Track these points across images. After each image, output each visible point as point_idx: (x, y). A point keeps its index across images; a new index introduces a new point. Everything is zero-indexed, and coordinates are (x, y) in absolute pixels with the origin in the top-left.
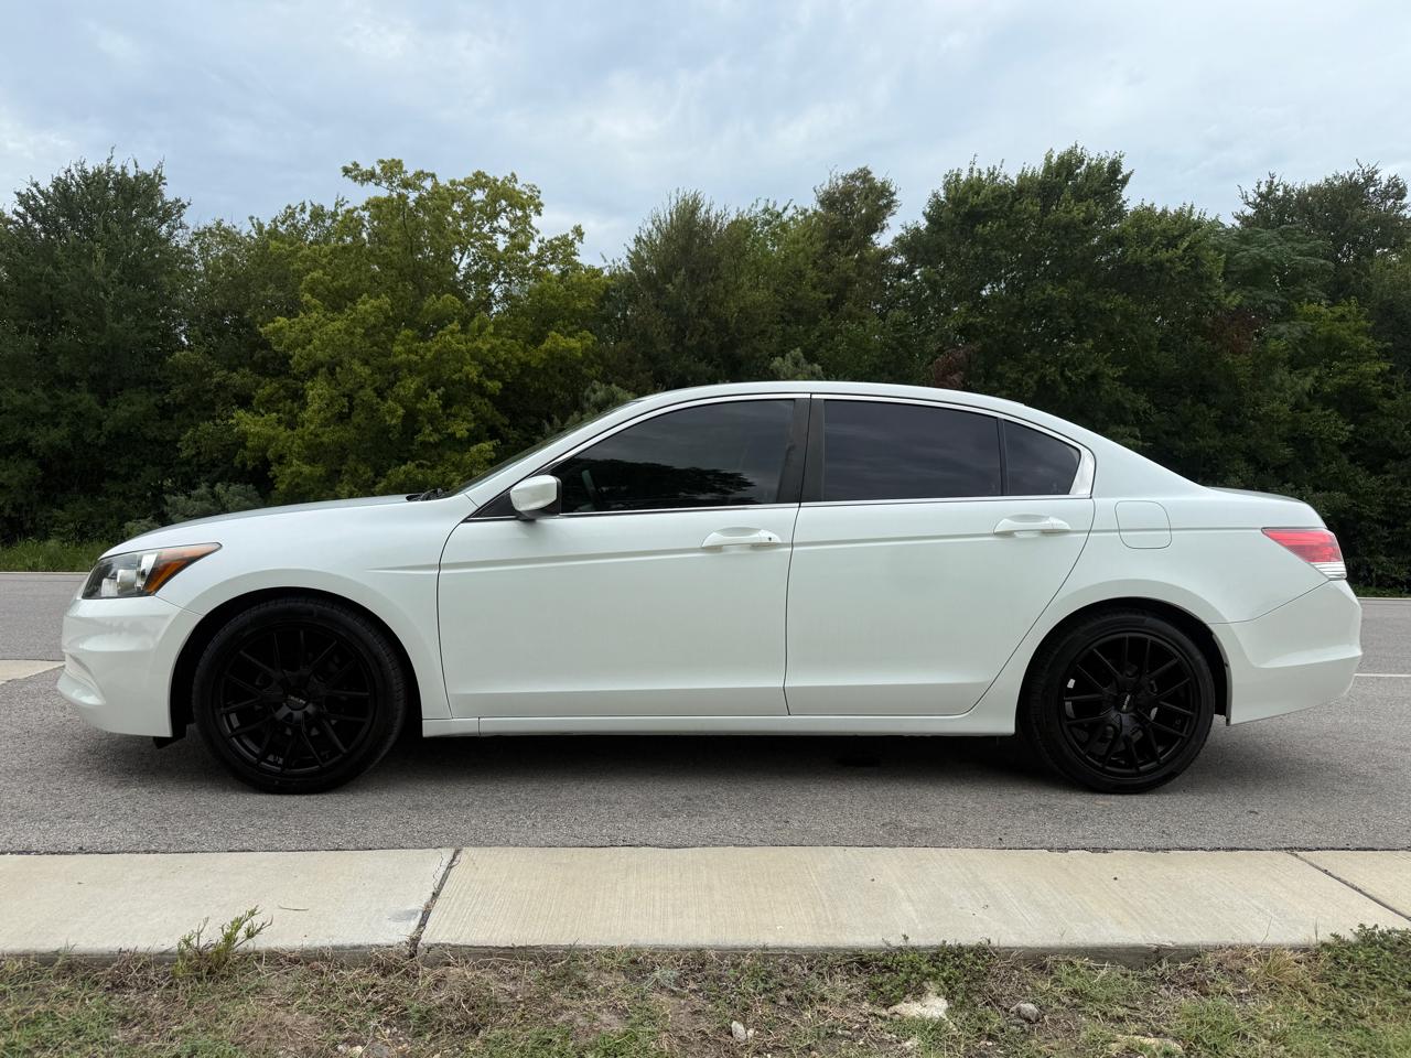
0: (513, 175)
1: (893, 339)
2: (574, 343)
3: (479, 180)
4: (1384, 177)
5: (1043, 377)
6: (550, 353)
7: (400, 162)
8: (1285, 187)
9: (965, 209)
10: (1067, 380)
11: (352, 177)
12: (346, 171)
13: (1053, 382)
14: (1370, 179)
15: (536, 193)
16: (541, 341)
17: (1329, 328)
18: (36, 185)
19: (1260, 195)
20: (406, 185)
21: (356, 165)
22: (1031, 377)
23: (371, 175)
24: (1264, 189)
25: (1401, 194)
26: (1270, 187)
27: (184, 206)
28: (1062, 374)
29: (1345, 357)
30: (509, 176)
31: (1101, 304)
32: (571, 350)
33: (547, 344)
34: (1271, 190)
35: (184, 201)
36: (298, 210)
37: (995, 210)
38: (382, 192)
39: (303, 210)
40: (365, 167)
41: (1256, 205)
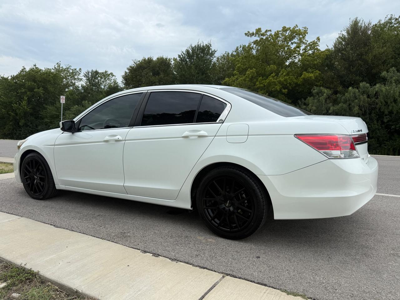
0: (297, 25)
2: (312, 75)
3: (285, 29)
6: (304, 79)
7: (261, 28)
11: (247, 36)
12: (246, 34)
15: (306, 29)
16: (301, 76)
18: (183, 52)
20: (263, 35)
21: (249, 32)
23: (253, 34)
27: (216, 51)
30: (295, 26)
32: (311, 77)
33: (303, 76)
35: (216, 50)
36: (239, 47)
38: (257, 38)
39: (240, 47)
40: (251, 32)
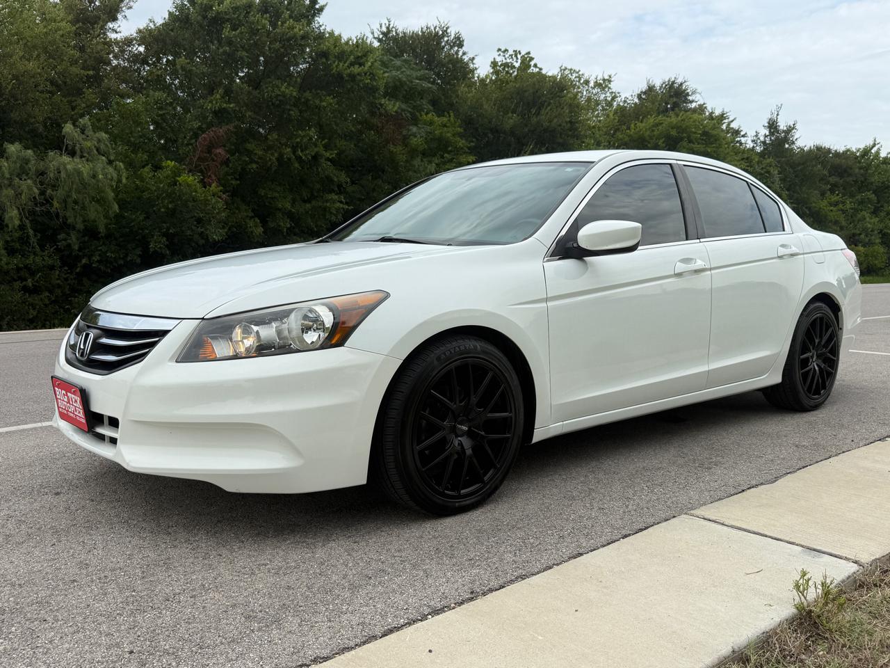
1: (159, 115)
4: (452, 32)
5: (281, 155)
8: (396, 30)
9: (210, 15)
10: (299, 159)
13: (289, 159)
14: (445, 32)
17: (440, 131)
19: (383, 33)
22: (272, 154)
24: (384, 29)
25: (461, 45)
26: (388, 28)
28: (294, 153)
29: (451, 151)
31: (317, 102)
34: (389, 31)
37: (234, 19)
41: (380, 40)
